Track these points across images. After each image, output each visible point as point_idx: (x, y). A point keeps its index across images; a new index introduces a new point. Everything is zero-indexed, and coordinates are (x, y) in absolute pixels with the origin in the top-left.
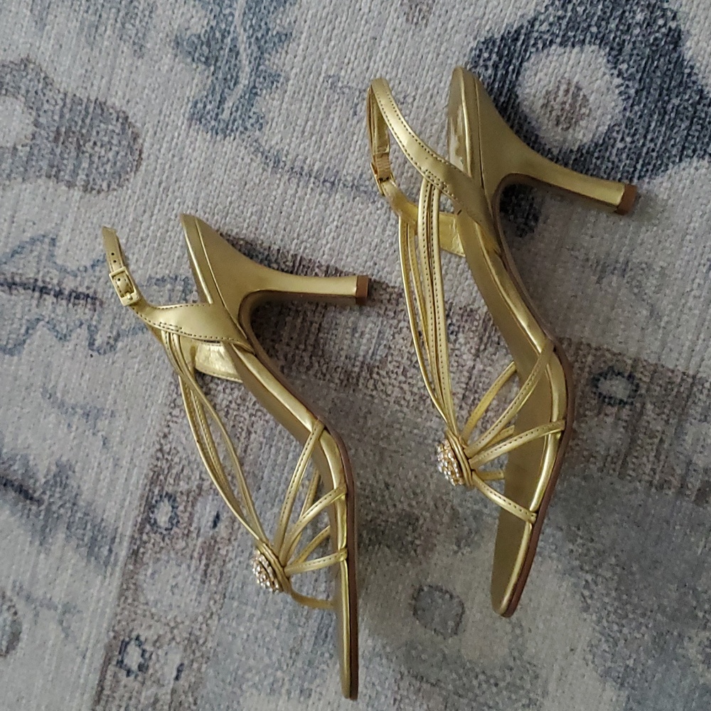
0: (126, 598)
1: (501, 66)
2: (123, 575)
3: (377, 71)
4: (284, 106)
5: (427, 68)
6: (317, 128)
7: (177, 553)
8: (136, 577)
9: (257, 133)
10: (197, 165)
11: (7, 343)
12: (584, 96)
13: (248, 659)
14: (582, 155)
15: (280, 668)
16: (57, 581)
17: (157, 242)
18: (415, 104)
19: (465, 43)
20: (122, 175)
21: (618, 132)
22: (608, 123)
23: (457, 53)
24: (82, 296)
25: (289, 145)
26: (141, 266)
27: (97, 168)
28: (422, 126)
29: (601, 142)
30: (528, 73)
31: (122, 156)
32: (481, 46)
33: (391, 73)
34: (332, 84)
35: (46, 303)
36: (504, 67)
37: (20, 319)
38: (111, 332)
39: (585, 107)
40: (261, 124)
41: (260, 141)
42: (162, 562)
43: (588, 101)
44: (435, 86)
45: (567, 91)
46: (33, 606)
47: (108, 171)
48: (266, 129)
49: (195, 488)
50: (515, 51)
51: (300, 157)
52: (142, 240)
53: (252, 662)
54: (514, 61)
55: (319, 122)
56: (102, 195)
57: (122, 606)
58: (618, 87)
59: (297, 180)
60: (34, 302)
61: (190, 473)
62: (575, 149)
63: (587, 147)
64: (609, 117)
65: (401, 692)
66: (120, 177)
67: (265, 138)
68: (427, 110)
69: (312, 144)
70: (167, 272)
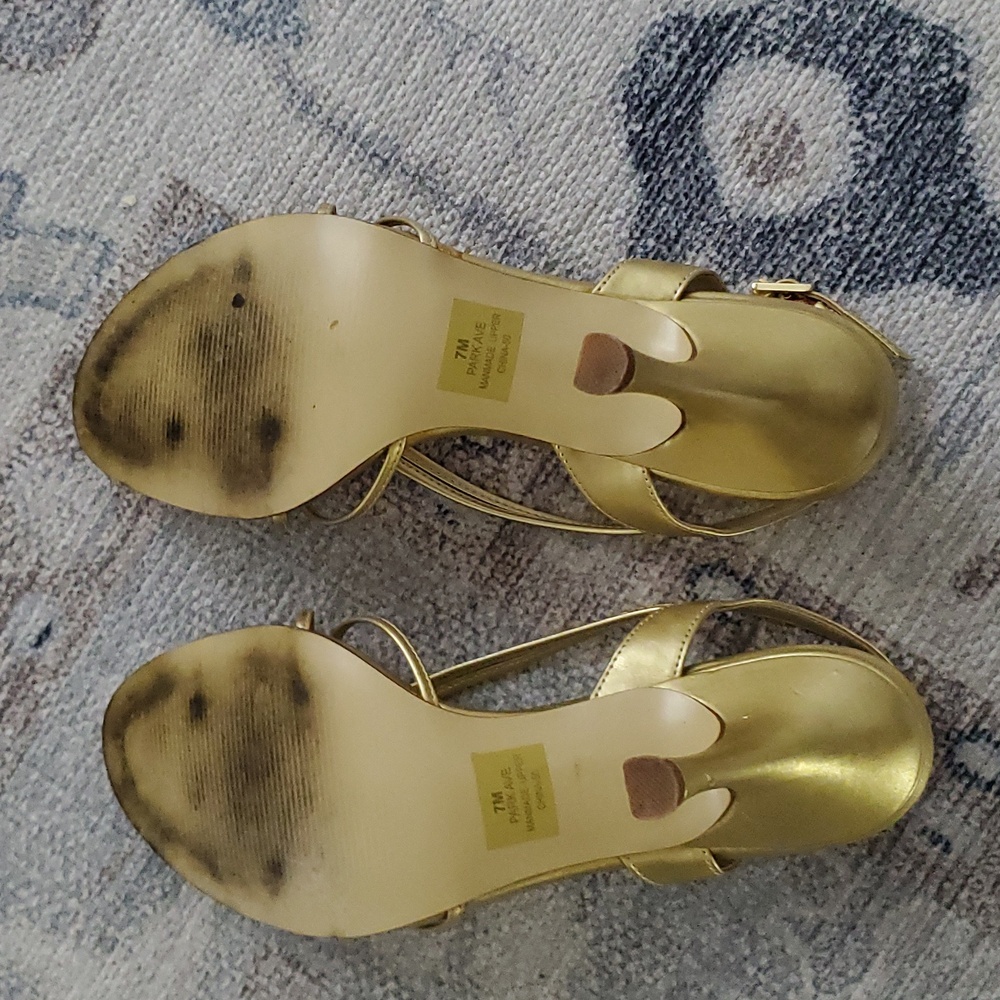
1: (691, 61)
3: (503, 12)
4: (345, 21)
5: (579, 30)
6: (386, 69)
9: (291, 50)
10: (181, 70)
12: (801, 142)
13: (30, 864)
14: (772, 230)
15: (78, 894)
17: (80, 171)
18: (546, 79)
19: (647, 12)
20: (58, 50)
21: (834, 211)
22: (824, 195)
23: (631, 22)
25: (335, 82)
26: (43, 202)
27: (20, 31)
28: (547, 115)
29: (806, 219)
30: (728, 84)
31: (66, 23)
32: (670, 23)
33: (523, 22)
34: (429, 10)
36: (694, 64)
39: (798, 159)
40: (301, 38)
41: (291, 63)
43: (804, 152)
44: (584, 60)
45: (777, 129)
47: (36, 40)
48: (308, 46)
49: (23, 575)
50: (718, 45)
51: (346, 107)
52: (56, 162)
53: (34, 874)
54: (712, 60)
55: (391, 61)
56: (15, 74)
58: (854, 144)
59: (331, 140)
61: (23, 551)
62: (766, 218)
63: (782, 221)
64: (829, 185)
65: (259, 978)
66: (53, 54)
67: (301, 61)
68: (561, 93)
69: (371, 93)
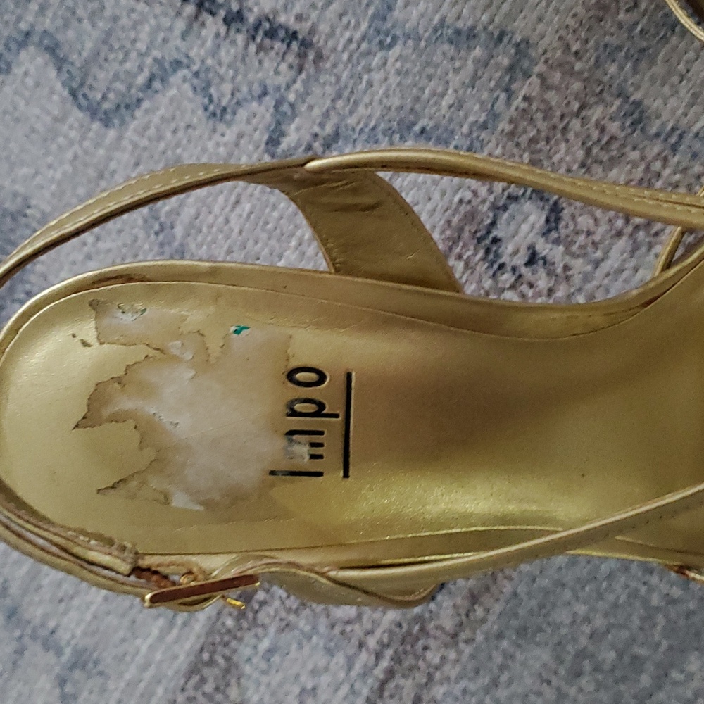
0: (203, 681)
2: (210, 632)
7: (333, 626)
8: (234, 644)
11: (104, 97)
24: (282, 34)
35: (204, 32)
37: (142, 55)
38: (322, 125)
42: (297, 633)
57: (190, 692)
60: (180, 25)
70: (485, 18)
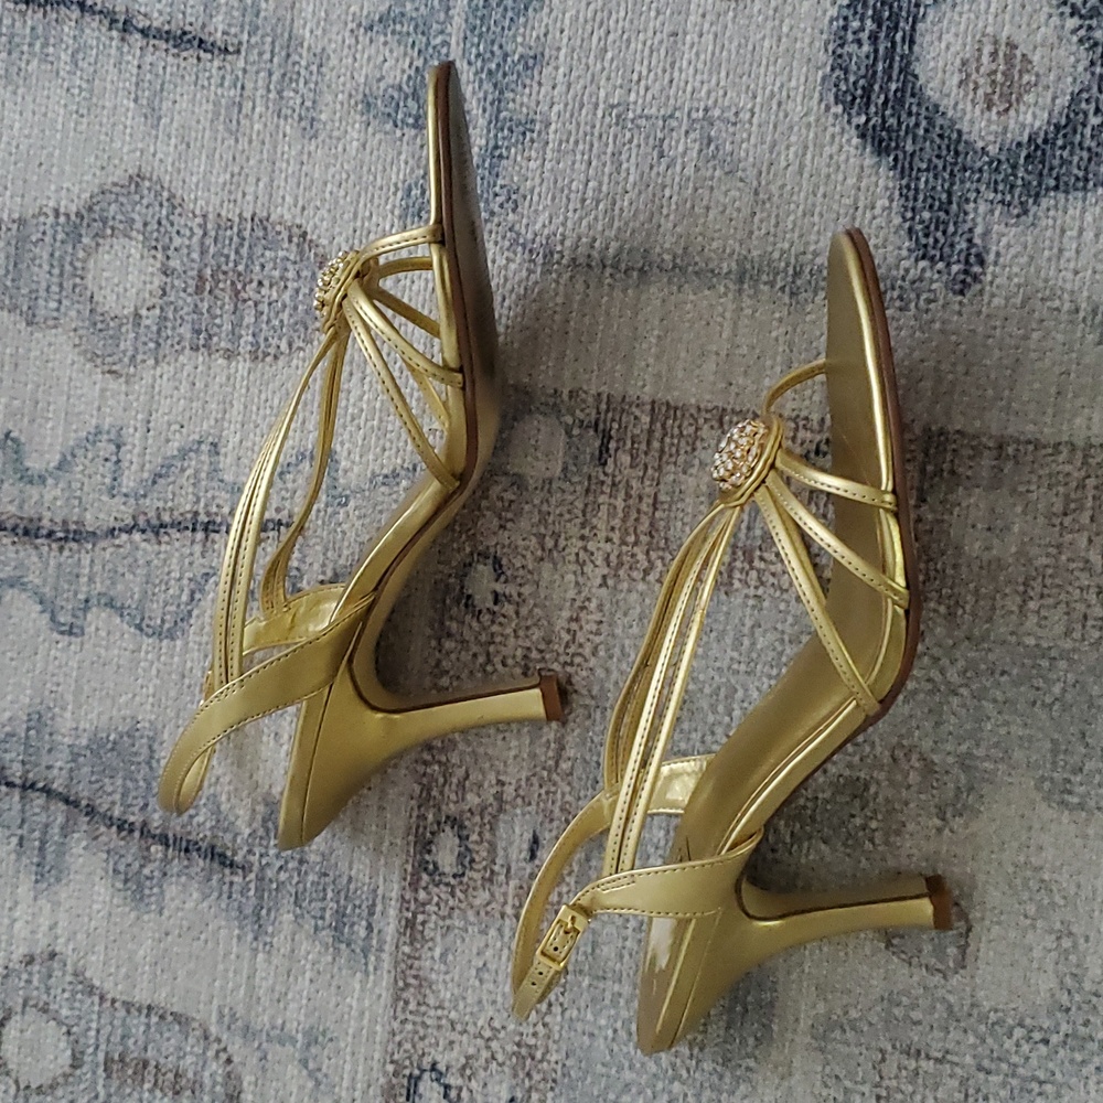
0: (407, 1003)
1: (882, 35)
2: (396, 964)
3: (687, 83)
4: (548, 165)
5: (764, 62)
6: (604, 188)
7: (478, 913)
8: (416, 963)
9: (511, 216)
10: (423, 284)
11: (163, 621)
12: (1024, 55)
13: (620, 1069)
14: (1037, 147)
15: (677, 1077)
16: (290, 996)
17: (377, 417)
18: (755, 120)
19: (820, 13)
20: (309, 322)
21: (1088, 101)
22: (1069, 91)
23: (809, 30)
24: (271, 525)
25: (564, 224)
26: (357, 459)
27: (268, 322)
28: (771, 153)
29: (1063, 121)
30: (928, 38)
31: (304, 295)
32: (845, 12)
33: (709, 82)
34: (618, 116)
35: (216, 546)
36: (887, 36)
37: (180, 579)
38: (324, 573)
39: (1028, 71)
40: (515, 202)
41: (517, 227)
42: (456, 931)
43: (1031, 62)
44: (782, 86)
45: (994, 55)
46: (256, 1045)
47: (286, 322)
48: (524, 208)
49: (491, 799)
50: (900, 8)
51: (584, 240)
52: (353, 420)
53: (628, 1075)
54: (902, 24)
55: (606, 179)
56: (281, 363)
57: (401, 1017)
58: (1074, 31)
59: (584, 277)
60: (198, 548)
61: (480, 777)
62: (1025, 138)
63: (1042, 134)
64: (1070, 79)
65: (886, 1083)
66: (306, 329)
67: (525, 221)
68: (775, 127)
69: (600, 217)
70: (399, 461)
